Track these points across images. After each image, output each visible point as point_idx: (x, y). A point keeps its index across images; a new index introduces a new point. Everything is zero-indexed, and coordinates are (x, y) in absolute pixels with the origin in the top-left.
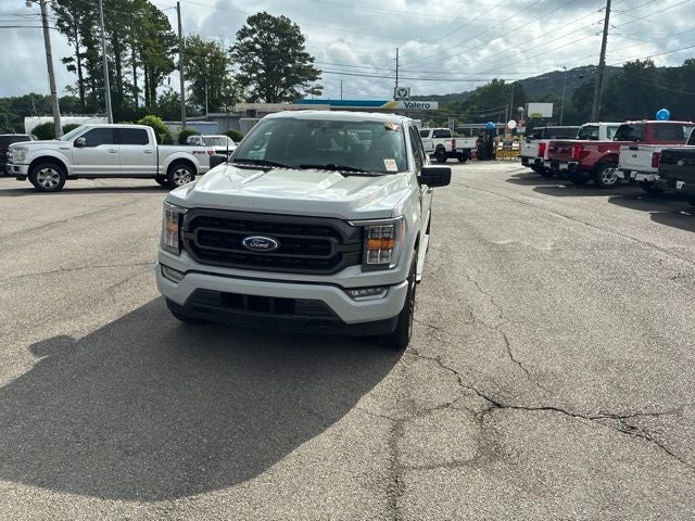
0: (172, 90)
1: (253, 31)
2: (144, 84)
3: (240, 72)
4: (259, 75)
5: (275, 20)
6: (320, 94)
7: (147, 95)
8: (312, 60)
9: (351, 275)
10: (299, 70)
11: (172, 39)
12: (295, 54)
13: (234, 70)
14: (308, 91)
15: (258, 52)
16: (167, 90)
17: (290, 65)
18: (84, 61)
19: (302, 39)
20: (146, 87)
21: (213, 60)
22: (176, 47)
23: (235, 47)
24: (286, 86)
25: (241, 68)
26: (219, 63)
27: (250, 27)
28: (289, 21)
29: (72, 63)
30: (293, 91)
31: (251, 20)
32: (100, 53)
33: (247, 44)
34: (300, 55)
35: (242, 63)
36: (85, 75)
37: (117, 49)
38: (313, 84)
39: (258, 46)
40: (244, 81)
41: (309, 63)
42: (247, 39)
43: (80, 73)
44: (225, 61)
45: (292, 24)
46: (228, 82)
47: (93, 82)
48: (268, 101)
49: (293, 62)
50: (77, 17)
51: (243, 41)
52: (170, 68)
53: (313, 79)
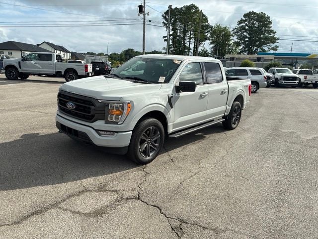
0: (205, 48)
1: (246, 21)
2: (193, 46)
3: (237, 40)
4: (245, 41)
5: (257, 14)
6: (276, 50)
7: (194, 51)
8: (274, 33)
9: (100, 124)
10: (267, 39)
11: (208, 26)
12: (265, 31)
13: (234, 39)
14: (270, 49)
15: (246, 30)
16: (203, 49)
17: (262, 36)
18: (171, 37)
19: (270, 23)
20: (194, 48)
21: (224, 35)
22: (209, 30)
23: (235, 28)
24: (259, 46)
25: (237, 38)
26: (227, 36)
27: (244, 19)
28: (265, 14)
29: (167, 38)
30: (262, 49)
31: (245, 16)
32: (178, 34)
33: (241, 27)
34: (268, 31)
35: (238, 36)
36: (171, 43)
37: (185, 32)
38: (273, 45)
39: (247, 28)
40: (237, 44)
41: (272, 35)
42: (242, 25)
43: (169, 42)
44: (230, 36)
45: (266, 16)
46: (229, 45)
47: (174, 46)
48: (248, 54)
49: (264, 34)
50: (171, 19)
51: (240, 26)
52: (205, 39)
53: (273, 43)
